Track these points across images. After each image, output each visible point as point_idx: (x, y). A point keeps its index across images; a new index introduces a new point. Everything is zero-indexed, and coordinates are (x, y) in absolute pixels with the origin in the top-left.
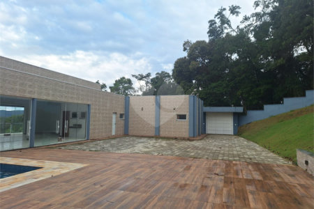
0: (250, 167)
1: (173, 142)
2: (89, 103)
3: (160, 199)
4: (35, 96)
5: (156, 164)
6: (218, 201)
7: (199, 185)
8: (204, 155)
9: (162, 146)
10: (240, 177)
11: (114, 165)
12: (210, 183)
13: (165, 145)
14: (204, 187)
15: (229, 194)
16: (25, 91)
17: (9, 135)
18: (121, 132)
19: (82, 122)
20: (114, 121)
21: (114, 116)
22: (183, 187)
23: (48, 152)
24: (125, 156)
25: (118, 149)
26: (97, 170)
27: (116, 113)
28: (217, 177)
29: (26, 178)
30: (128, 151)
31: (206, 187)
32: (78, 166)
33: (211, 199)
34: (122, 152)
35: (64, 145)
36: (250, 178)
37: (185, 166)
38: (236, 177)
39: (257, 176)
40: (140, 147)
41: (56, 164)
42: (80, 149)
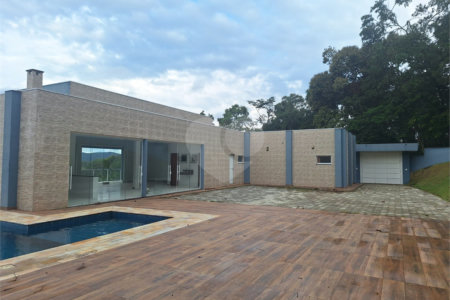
0: (425, 224)
1: (314, 193)
2: (203, 143)
3: (313, 251)
4: (146, 137)
5: (299, 218)
6: (382, 255)
7: (357, 240)
8: (359, 210)
9: (300, 199)
10: (411, 234)
11: (248, 218)
12: (371, 239)
13: (303, 197)
14: (363, 243)
15: (395, 250)
16: (135, 131)
17: (108, 183)
18: (241, 181)
19: (194, 167)
20: (231, 166)
21: (231, 160)
22: (338, 241)
23: (166, 202)
24: (257, 208)
25: (244, 201)
26: (232, 221)
27: (233, 155)
28: (379, 233)
30: (257, 203)
31: (366, 242)
32: (210, 217)
33: (372, 253)
35: (178, 195)
36: (423, 235)
37: (336, 221)
38: (404, 234)
39: (433, 234)
40: (270, 198)
42: (198, 199)
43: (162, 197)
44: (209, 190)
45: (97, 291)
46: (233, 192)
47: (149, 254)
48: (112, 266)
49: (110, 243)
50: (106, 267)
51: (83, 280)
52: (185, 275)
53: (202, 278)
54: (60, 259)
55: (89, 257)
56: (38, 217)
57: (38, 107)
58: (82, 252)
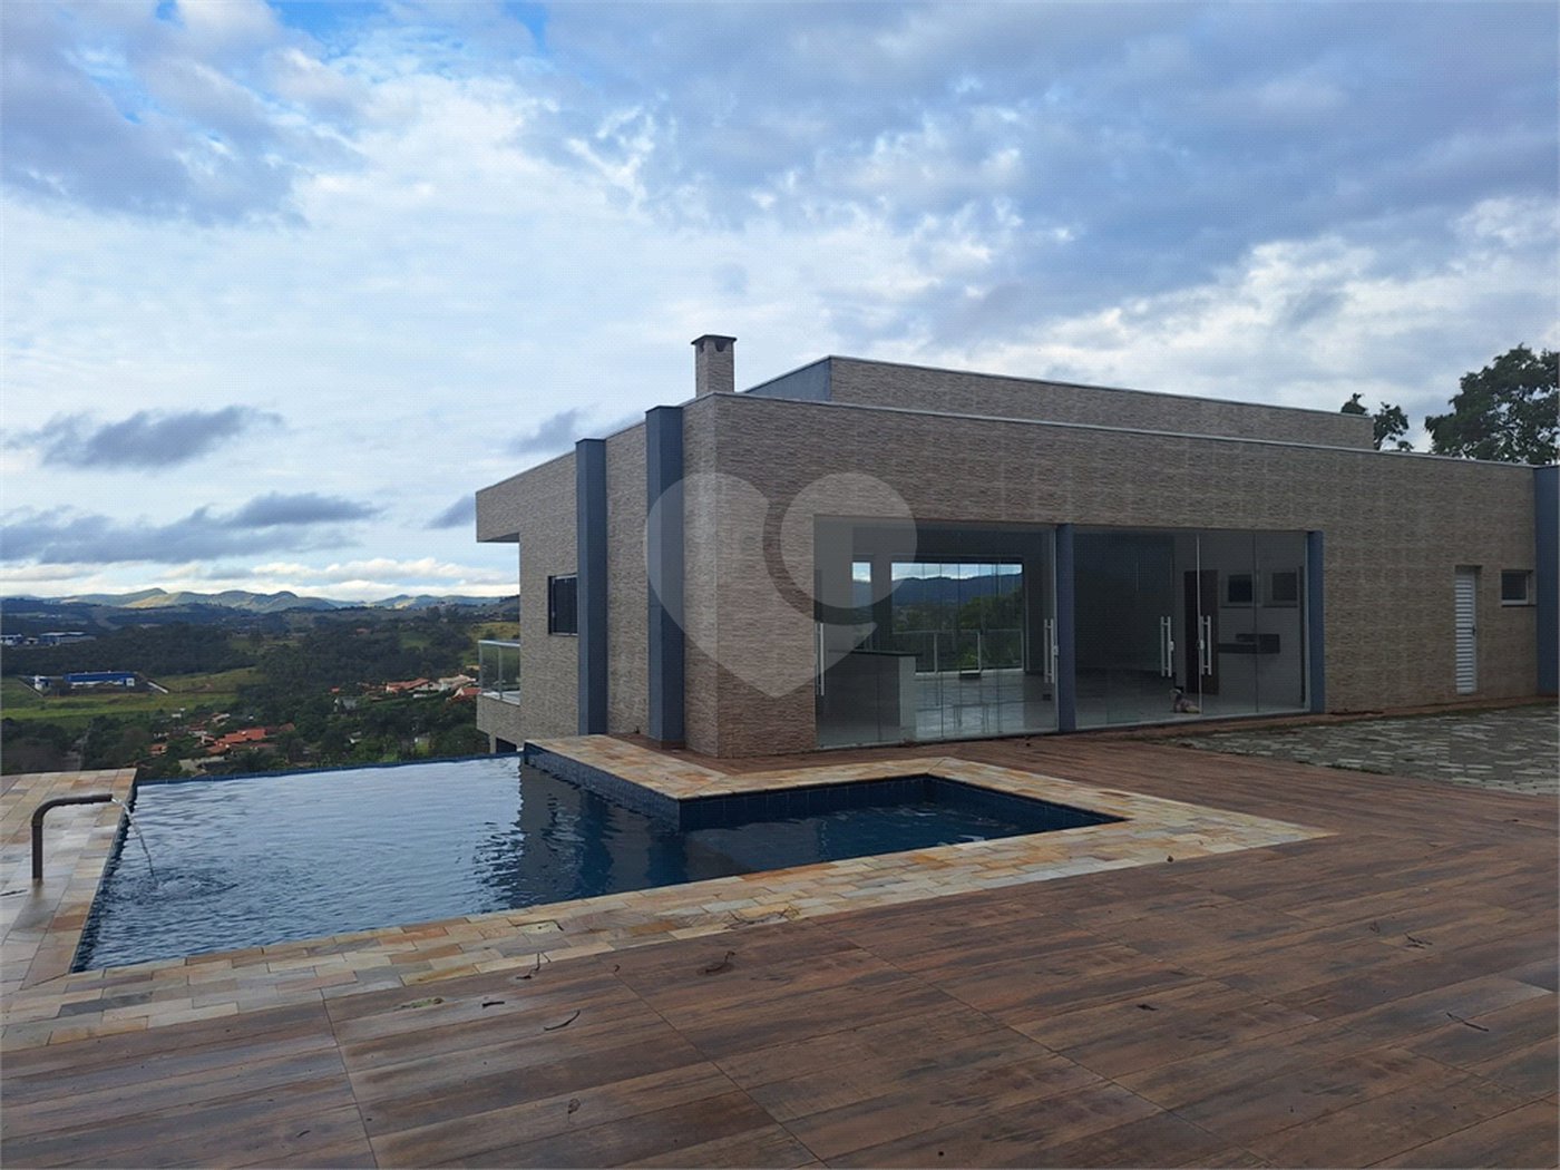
4: (1068, 515)
11: (1480, 855)
16: (1026, 497)
17: (977, 676)
18: (1520, 683)
19: (1282, 623)
20: (1465, 619)
21: (1464, 589)
25: (1502, 774)
27: (1475, 570)
29: (1069, 852)
34: (1528, 789)
41: (1179, 813)
42: (1279, 756)
43: (1134, 736)
44: (1347, 716)
45: (709, 1068)
46: (1464, 730)
47: (956, 954)
48: (813, 979)
49: (849, 891)
50: (791, 979)
51: (695, 1014)
52: (1043, 1077)
53: (1098, 1108)
54: (681, 923)
55: (764, 932)
56: (717, 775)
57: (720, 447)
58: (753, 910)
